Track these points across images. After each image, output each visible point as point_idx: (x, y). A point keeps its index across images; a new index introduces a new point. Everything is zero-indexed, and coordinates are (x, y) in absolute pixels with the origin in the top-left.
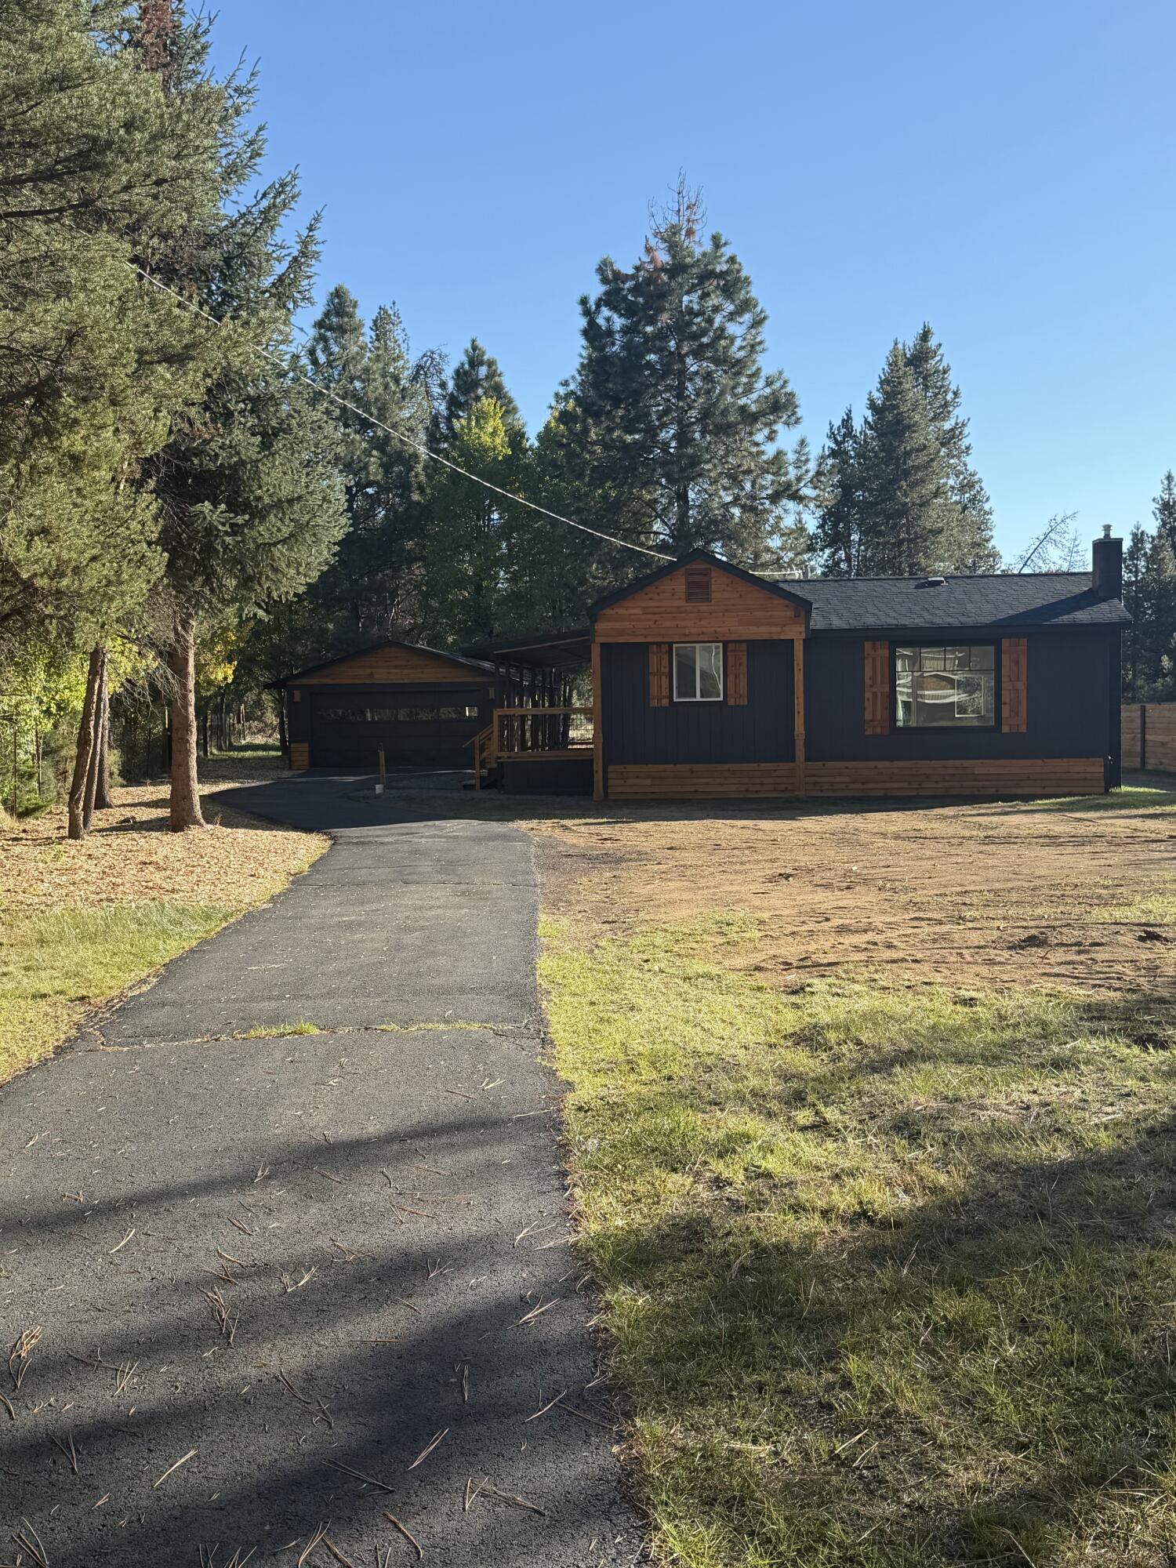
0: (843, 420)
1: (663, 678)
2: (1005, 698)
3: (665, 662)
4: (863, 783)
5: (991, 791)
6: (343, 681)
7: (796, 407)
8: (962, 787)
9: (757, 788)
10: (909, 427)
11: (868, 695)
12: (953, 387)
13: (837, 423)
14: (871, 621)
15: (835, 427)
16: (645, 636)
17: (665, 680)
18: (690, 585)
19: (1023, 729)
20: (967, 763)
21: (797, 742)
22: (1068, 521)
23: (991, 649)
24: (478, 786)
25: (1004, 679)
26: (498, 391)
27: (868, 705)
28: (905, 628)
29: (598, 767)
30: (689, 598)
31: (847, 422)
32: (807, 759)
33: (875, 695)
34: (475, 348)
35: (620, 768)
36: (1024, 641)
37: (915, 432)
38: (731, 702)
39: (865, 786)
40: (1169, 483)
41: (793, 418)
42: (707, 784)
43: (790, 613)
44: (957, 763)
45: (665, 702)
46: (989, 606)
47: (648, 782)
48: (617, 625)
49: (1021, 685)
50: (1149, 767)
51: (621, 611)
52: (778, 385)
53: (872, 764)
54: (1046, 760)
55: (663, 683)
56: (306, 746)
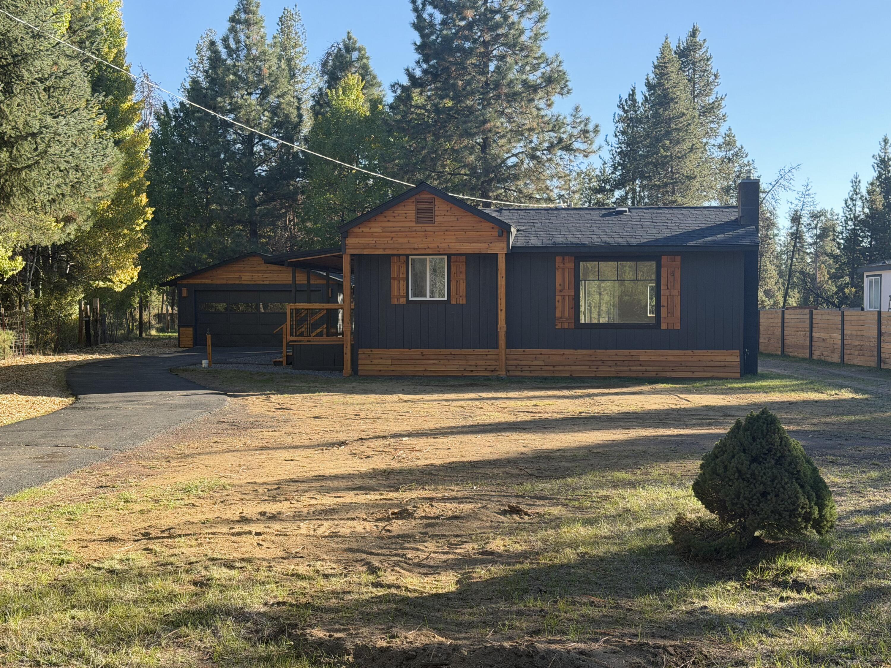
0: (630, 95)
1: (402, 282)
2: (664, 301)
3: (403, 269)
4: (554, 367)
5: (653, 374)
6: (219, 282)
8: (630, 370)
9: (473, 368)
11: (558, 298)
12: (714, 71)
13: (625, 96)
14: (559, 240)
15: (624, 99)
16: (384, 249)
17: (403, 283)
18: (418, 211)
19: (678, 326)
20: (633, 352)
21: (500, 333)
23: (654, 264)
25: (663, 287)
27: (558, 305)
28: (584, 246)
29: (347, 351)
30: (418, 220)
31: (632, 96)
32: (509, 345)
33: (563, 297)
34: (349, 39)
35: (367, 351)
36: (678, 258)
38: (453, 302)
39: (556, 369)
42: (434, 364)
43: (496, 234)
44: (626, 352)
45: (403, 301)
46: (655, 230)
47: (389, 362)
48: (363, 240)
49: (676, 292)
51: (366, 230)
52: (555, 65)
53: (561, 351)
54: (695, 351)
55: (401, 286)
56: (190, 330)
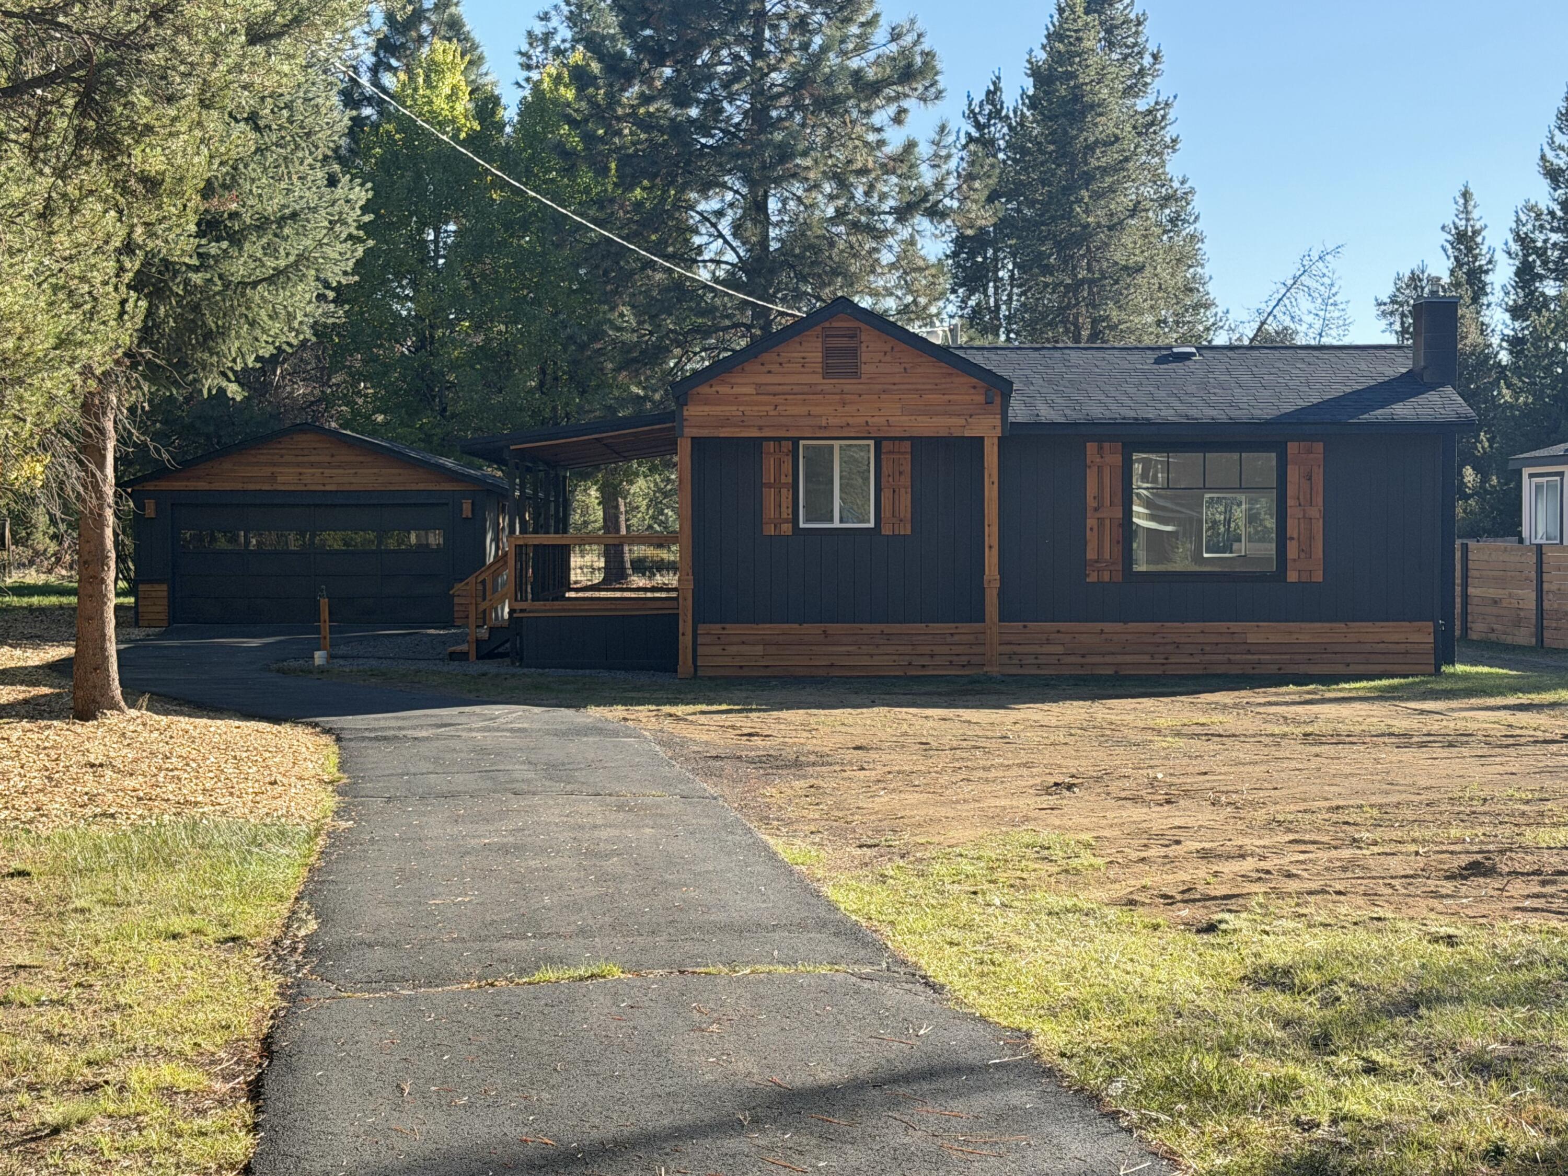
0: (989, 92)
1: (784, 491)
2: (1292, 528)
3: (787, 467)
4: (1083, 656)
5: (1273, 669)
6: (228, 486)
7: (936, 74)
8: (1230, 662)
9: (926, 661)
10: (1092, 106)
11: (1091, 522)
12: (1152, 47)
13: (979, 96)
14: (1096, 411)
15: (976, 102)
16: (760, 428)
17: (786, 494)
18: (828, 353)
19: (1318, 577)
20: (1235, 626)
21: (987, 592)
22: (1328, 258)
23: (1272, 458)
24: (473, 655)
25: (1290, 502)
26: (454, 29)
27: (1092, 537)
28: (1148, 423)
29: (685, 626)
30: (828, 371)
31: (992, 95)
32: (1004, 617)
33: (1101, 521)
35: (716, 628)
36: (1319, 447)
37: (1101, 115)
38: (886, 530)
39: (1089, 660)
40: (1466, 201)
41: (933, 90)
42: (849, 654)
43: (981, 399)
44: (1222, 626)
45: (787, 528)
46: (1267, 393)
47: (759, 649)
48: (717, 410)
49: (1315, 512)
50: (1474, 636)
51: (724, 390)
52: (908, 40)
53: (1099, 626)
54: (1351, 624)
55: (783, 499)
56: (161, 590)
